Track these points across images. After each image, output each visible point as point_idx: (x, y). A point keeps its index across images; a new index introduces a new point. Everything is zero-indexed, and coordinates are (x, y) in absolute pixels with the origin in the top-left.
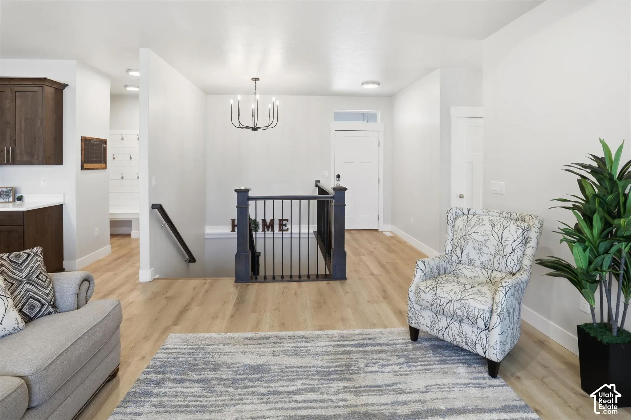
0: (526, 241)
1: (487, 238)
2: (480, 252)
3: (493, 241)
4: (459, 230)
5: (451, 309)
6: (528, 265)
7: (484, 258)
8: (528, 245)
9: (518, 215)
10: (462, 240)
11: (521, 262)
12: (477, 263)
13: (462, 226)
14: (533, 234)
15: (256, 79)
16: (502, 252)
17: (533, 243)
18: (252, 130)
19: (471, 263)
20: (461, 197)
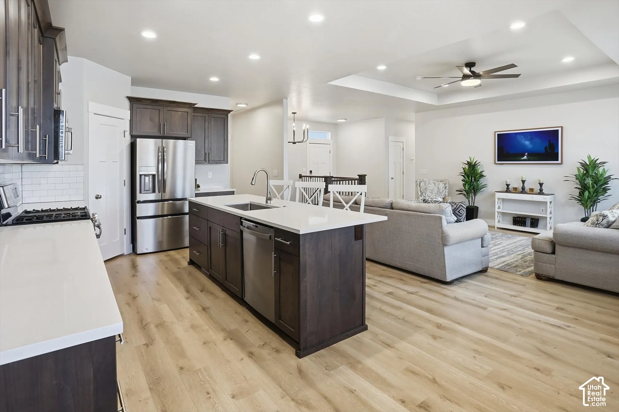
0: (445, 188)
1: (433, 188)
4: (423, 187)
9: (440, 180)
10: (425, 190)
11: (445, 194)
14: (447, 185)
16: (439, 192)
17: (447, 188)
18: (293, 143)
20: (392, 178)
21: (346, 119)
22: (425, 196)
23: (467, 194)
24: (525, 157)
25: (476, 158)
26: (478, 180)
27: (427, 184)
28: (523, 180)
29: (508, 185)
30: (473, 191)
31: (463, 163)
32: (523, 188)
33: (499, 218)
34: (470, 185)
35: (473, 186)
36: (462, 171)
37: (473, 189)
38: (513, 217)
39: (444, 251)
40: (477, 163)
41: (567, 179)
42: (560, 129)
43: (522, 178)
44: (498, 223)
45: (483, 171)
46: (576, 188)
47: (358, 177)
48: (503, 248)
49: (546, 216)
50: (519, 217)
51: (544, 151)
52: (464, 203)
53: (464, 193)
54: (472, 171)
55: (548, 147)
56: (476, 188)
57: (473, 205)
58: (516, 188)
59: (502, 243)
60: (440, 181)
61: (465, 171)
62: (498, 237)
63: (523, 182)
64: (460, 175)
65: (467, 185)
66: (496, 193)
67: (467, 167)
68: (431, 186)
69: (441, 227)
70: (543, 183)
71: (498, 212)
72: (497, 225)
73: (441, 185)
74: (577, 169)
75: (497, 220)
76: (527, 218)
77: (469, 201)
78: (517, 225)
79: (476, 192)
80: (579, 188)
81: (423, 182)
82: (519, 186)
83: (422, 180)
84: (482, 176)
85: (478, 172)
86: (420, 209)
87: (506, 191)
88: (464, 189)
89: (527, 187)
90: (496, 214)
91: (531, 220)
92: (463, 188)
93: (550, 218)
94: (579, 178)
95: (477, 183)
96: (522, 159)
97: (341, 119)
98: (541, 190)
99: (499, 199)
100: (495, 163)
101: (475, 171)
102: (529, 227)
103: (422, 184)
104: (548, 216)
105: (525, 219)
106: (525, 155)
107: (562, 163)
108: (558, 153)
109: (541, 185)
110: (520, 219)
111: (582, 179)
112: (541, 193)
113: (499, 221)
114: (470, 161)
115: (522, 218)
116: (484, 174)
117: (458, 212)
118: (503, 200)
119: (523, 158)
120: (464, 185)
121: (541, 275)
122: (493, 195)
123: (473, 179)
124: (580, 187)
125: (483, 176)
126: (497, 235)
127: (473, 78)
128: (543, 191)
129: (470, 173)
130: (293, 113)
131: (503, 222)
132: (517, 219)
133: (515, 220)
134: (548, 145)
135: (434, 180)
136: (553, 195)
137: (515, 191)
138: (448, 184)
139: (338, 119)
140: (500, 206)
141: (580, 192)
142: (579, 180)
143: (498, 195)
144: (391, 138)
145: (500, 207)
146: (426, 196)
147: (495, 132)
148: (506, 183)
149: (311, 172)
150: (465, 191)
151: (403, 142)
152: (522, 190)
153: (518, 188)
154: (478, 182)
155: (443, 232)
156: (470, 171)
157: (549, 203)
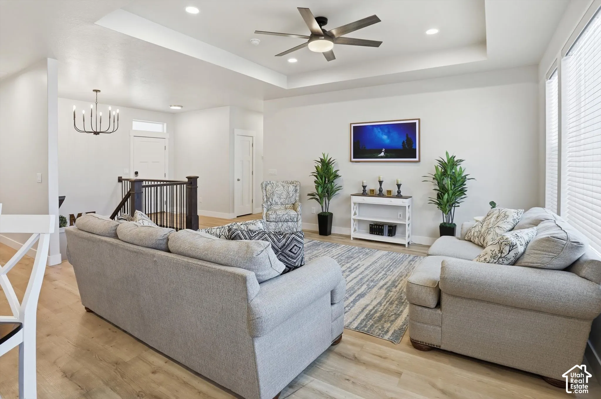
0: (296, 191)
2: (280, 198)
3: (285, 193)
5: (283, 229)
6: (298, 199)
7: (282, 200)
8: (297, 192)
12: (279, 203)
13: (270, 188)
14: (298, 188)
15: (97, 91)
18: (94, 134)
19: (276, 203)
21: (182, 107)
22: (271, 201)
23: (320, 198)
24: (382, 154)
25: (331, 155)
26: (332, 181)
27: (275, 188)
28: (380, 180)
29: (364, 187)
30: (327, 194)
31: (316, 161)
32: (381, 190)
33: (355, 226)
34: (324, 187)
35: (326, 189)
36: (315, 170)
37: (326, 192)
38: (370, 225)
39: (254, 348)
40: (331, 161)
41: (425, 179)
42: (417, 122)
43: (379, 178)
44: (354, 232)
45: (338, 170)
46: (435, 190)
47: (187, 180)
48: (361, 276)
49: (405, 223)
50: (377, 225)
51: (402, 147)
52: (300, 235)
53: (318, 197)
54: (326, 170)
55: (405, 142)
56: (330, 191)
57: (326, 211)
58: (373, 190)
59: (359, 265)
60: (290, 183)
61: (318, 171)
62: (354, 254)
63: (381, 182)
64: (313, 175)
65: (320, 188)
66: (352, 196)
67: (320, 165)
68: (280, 190)
69: (246, 298)
70: (401, 184)
71: (354, 220)
72: (354, 235)
73: (291, 188)
74: (435, 168)
75: (352, 229)
76: (385, 226)
77: (322, 207)
78: (374, 234)
79: (330, 195)
80: (438, 190)
81: (270, 185)
82: (377, 187)
83: (269, 183)
84: (336, 176)
85: (333, 171)
86: (209, 256)
87: (362, 194)
88: (317, 193)
89: (385, 188)
90: (352, 221)
91: (389, 228)
92: (315, 191)
93: (409, 225)
94: (438, 178)
95: (331, 185)
96: (379, 157)
97: (175, 106)
98: (399, 192)
99: (355, 204)
100: (351, 161)
101: (329, 170)
102: (386, 236)
103: (269, 187)
104: (407, 223)
105: (383, 227)
106: (382, 152)
107: (419, 161)
108: (416, 149)
109: (399, 186)
110: (378, 227)
111: (440, 179)
112: (399, 196)
113: (355, 230)
114: (323, 159)
115: (379, 225)
116: (339, 173)
117: (290, 251)
118: (360, 204)
119: (380, 155)
120: (317, 188)
121: (420, 342)
122: (348, 199)
123: (327, 179)
124: (438, 188)
125: (338, 176)
126: (353, 250)
127: (323, 38)
128: (401, 194)
129: (324, 173)
130: (94, 90)
131: (360, 230)
132: (374, 226)
133: (373, 228)
134: (406, 139)
135: (283, 182)
136: (411, 198)
137: (372, 193)
138: (299, 186)
139: (171, 106)
140: (356, 211)
141: (438, 194)
142: (437, 180)
143: (355, 199)
144: (237, 131)
145: (355, 214)
146: (273, 202)
147: (351, 124)
148: (363, 184)
149: (136, 173)
150: (318, 195)
151: (252, 137)
152: (379, 192)
153: (375, 190)
154: (333, 183)
155: (249, 310)
156: (323, 171)
157: (407, 208)
